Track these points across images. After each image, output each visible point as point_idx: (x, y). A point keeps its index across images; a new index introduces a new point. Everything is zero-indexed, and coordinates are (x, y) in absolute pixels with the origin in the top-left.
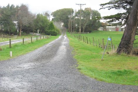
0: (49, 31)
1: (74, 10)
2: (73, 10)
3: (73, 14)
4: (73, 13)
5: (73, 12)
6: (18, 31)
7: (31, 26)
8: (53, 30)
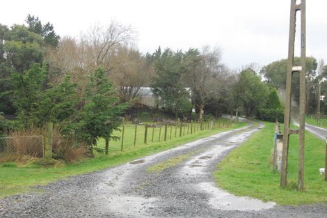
0: (268, 111)
1: (318, 62)
2: (315, 60)
3: (317, 71)
4: (315, 69)
5: (315, 65)
6: (194, 110)
7: (226, 99)
8: (278, 109)
